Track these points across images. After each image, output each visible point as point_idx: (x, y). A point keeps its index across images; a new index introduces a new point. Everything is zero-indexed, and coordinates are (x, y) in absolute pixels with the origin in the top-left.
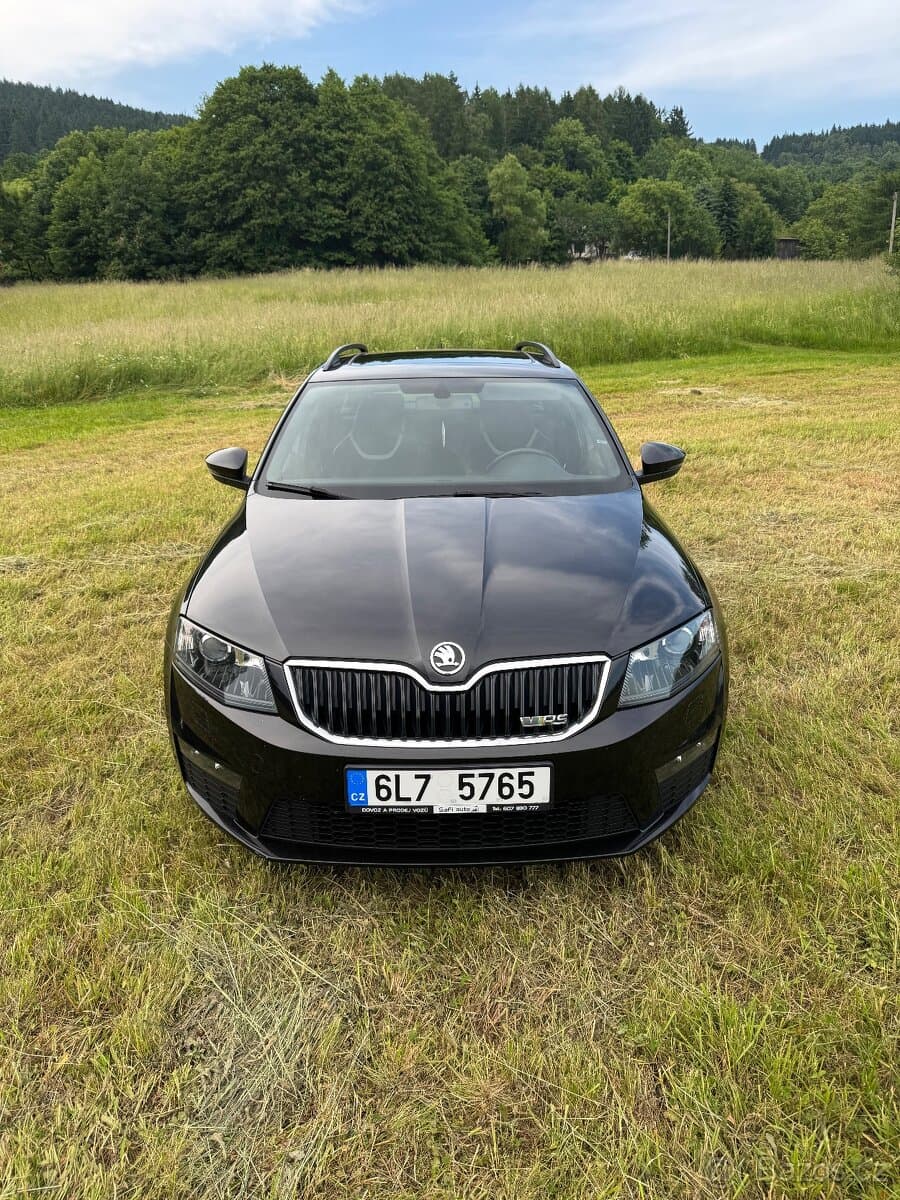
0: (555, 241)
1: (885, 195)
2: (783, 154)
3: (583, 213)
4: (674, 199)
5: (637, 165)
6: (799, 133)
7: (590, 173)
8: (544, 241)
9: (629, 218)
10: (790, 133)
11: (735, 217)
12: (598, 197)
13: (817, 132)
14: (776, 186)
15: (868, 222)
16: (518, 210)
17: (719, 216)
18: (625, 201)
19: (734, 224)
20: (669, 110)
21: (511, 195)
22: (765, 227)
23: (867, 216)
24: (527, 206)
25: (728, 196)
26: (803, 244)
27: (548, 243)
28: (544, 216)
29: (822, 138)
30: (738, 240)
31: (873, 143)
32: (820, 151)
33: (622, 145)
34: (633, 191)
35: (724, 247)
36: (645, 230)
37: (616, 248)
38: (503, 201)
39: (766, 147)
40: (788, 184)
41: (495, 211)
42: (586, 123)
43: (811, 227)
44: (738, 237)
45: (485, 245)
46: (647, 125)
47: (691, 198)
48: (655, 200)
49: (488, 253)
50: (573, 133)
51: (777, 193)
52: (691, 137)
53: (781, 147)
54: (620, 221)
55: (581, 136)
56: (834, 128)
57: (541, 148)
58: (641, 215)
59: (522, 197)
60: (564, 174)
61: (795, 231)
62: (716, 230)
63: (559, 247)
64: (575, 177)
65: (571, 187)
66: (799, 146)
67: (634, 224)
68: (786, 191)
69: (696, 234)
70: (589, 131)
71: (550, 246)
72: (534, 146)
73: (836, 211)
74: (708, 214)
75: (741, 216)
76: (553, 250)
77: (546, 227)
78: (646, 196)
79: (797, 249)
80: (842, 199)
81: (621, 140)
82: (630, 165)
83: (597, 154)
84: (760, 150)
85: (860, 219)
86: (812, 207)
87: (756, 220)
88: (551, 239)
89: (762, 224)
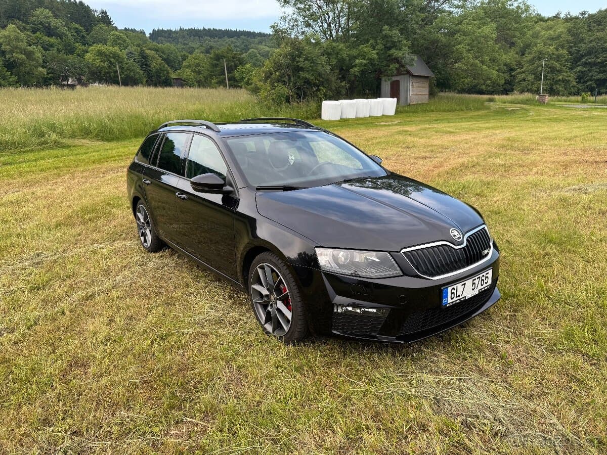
0: (50, 75)
1: (217, 60)
2: (159, 38)
3: (65, 60)
4: (115, 56)
5: (88, 37)
6: (165, 29)
7: (61, 39)
8: (44, 75)
9: (92, 64)
10: (161, 28)
11: (149, 67)
12: (69, 52)
13: (174, 30)
14: (163, 52)
15: (211, 72)
16: (24, 56)
17: (141, 66)
18: (87, 56)
19: (150, 70)
20: (99, 10)
21: (16, 48)
22: (165, 72)
23: (210, 69)
24: (29, 55)
25: (143, 56)
26: (184, 81)
27: (46, 76)
28: (41, 61)
29: (176, 32)
30: (153, 77)
31: (199, 37)
32: (177, 38)
33: (77, 26)
34: (92, 50)
35: (147, 81)
36: (103, 71)
37: (88, 80)
38: (11, 52)
39: (150, 34)
40: (169, 53)
41: (7, 57)
42: (53, 12)
43: (187, 73)
44: (153, 76)
45: (8, 75)
46: (88, 17)
47: (125, 56)
48: (106, 56)
49: (11, 80)
50: (46, 17)
51: (165, 57)
52: (114, 26)
53: (157, 35)
54: (88, 65)
55: (52, 19)
56: (181, 29)
57: (27, 23)
58: (98, 63)
59: (25, 50)
60: (46, 38)
61: (179, 75)
62: (141, 72)
63: (54, 78)
64: (53, 40)
65: (52, 46)
66: (166, 35)
67: (97, 67)
68: (169, 55)
69: (132, 74)
70: (56, 16)
71: (47, 77)
72: (23, 21)
73: (196, 66)
74: (136, 64)
75: (152, 66)
76: (50, 79)
77: (43, 67)
78: (100, 53)
79: (182, 83)
80: (197, 61)
81: (76, 23)
82: (83, 36)
83: (63, 29)
84: (148, 35)
85: (208, 70)
86: (184, 63)
87: (160, 69)
88: (48, 74)
89: (164, 71)
